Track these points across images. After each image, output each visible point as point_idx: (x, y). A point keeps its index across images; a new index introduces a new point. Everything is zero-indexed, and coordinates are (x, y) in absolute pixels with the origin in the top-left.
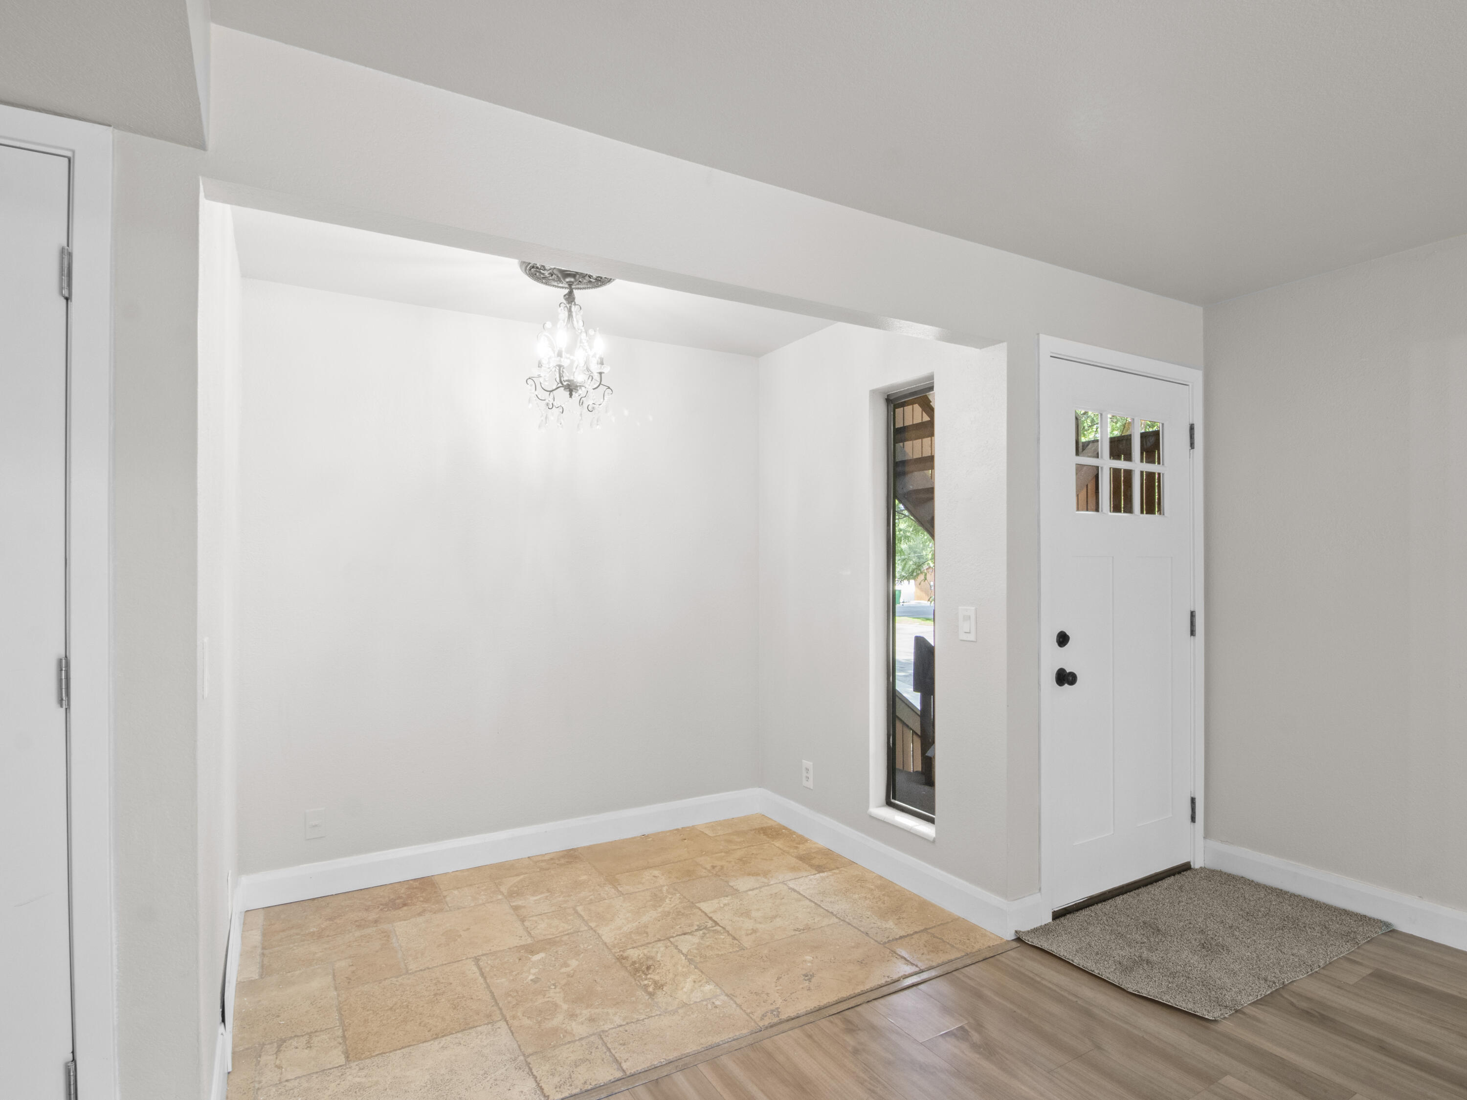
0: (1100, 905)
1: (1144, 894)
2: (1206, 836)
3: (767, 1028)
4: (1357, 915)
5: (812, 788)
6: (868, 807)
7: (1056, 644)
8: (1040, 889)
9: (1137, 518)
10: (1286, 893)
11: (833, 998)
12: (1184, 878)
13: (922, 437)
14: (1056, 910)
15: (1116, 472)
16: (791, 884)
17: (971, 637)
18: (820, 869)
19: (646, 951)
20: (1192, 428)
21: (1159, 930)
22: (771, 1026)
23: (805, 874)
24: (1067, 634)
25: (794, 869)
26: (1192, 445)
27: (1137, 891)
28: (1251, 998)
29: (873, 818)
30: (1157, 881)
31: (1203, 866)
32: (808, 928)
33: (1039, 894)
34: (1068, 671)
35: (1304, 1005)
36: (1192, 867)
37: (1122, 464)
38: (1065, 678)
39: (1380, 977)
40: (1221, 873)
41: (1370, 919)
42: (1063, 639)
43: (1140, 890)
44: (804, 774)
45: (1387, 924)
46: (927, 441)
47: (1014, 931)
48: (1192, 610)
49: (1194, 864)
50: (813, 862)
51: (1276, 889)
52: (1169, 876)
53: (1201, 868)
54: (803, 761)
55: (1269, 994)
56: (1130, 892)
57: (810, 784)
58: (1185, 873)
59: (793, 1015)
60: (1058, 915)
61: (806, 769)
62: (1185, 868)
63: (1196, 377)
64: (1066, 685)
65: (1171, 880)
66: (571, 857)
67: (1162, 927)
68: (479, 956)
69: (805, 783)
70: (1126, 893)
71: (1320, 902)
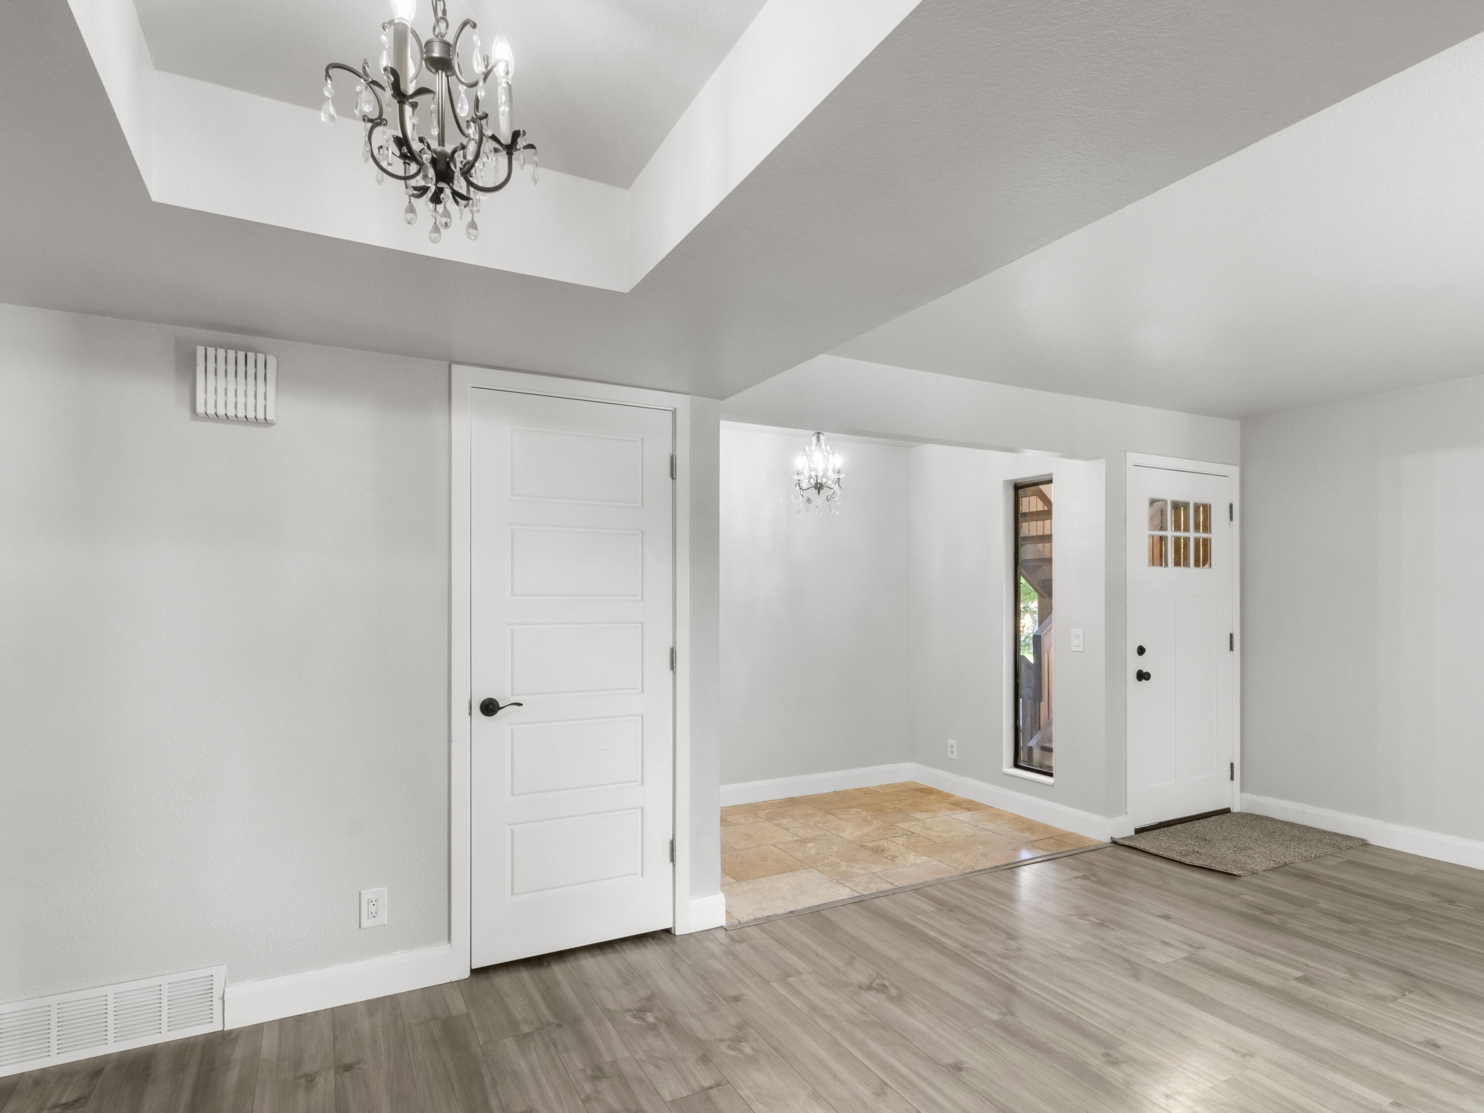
0: (1166, 828)
1: (1197, 824)
2: (1243, 789)
3: (968, 873)
4: (1343, 835)
5: (956, 758)
6: (1002, 768)
7: (1137, 654)
8: (1126, 813)
9: (1191, 572)
10: (1296, 824)
11: (1004, 863)
12: (1225, 817)
13: (1044, 520)
14: (1137, 828)
15: (1177, 540)
16: (953, 816)
17: (1080, 649)
18: (968, 810)
19: (876, 843)
20: (1231, 506)
21: (1206, 840)
22: (971, 873)
23: (960, 812)
24: (1144, 647)
25: (950, 809)
26: (1231, 519)
27: (1192, 822)
28: (1263, 868)
29: (1005, 774)
30: (1206, 817)
31: (1239, 811)
32: (972, 836)
33: (1125, 816)
34: (1144, 672)
35: (1297, 872)
36: (1232, 811)
37: (1182, 534)
38: (1142, 676)
39: (1350, 863)
40: (1252, 815)
41: (1352, 837)
42: (1141, 651)
43: (1194, 822)
44: (950, 750)
45: (1363, 840)
46: (1047, 522)
47: (1110, 837)
48: (1231, 633)
49: (1233, 809)
50: (963, 806)
51: (1289, 822)
52: (1215, 815)
53: (1238, 812)
54: (949, 740)
55: (1275, 867)
56: (1187, 822)
57: (955, 756)
58: (1226, 814)
59: (982, 868)
60: (1138, 831)
61: (951, 745)
62: (1227, 811)
63: (1234, 471)
64: (1144, 680)
65: (1216, 817)
66: (793, 802)
67: (1208, 838)
68: (776, 843)
69: (950, 756)
70: (1184, 823)
71: (1319, 829)
